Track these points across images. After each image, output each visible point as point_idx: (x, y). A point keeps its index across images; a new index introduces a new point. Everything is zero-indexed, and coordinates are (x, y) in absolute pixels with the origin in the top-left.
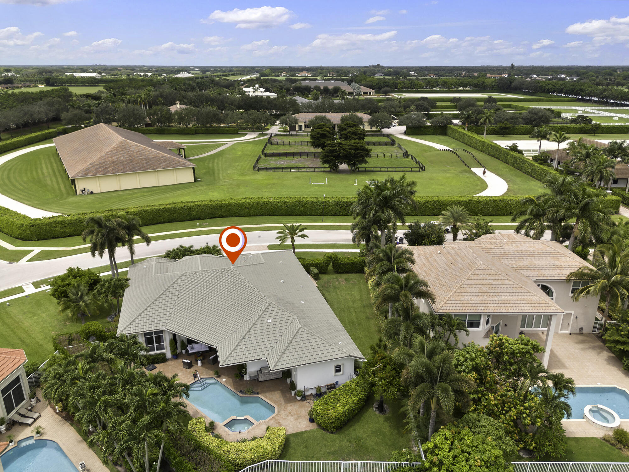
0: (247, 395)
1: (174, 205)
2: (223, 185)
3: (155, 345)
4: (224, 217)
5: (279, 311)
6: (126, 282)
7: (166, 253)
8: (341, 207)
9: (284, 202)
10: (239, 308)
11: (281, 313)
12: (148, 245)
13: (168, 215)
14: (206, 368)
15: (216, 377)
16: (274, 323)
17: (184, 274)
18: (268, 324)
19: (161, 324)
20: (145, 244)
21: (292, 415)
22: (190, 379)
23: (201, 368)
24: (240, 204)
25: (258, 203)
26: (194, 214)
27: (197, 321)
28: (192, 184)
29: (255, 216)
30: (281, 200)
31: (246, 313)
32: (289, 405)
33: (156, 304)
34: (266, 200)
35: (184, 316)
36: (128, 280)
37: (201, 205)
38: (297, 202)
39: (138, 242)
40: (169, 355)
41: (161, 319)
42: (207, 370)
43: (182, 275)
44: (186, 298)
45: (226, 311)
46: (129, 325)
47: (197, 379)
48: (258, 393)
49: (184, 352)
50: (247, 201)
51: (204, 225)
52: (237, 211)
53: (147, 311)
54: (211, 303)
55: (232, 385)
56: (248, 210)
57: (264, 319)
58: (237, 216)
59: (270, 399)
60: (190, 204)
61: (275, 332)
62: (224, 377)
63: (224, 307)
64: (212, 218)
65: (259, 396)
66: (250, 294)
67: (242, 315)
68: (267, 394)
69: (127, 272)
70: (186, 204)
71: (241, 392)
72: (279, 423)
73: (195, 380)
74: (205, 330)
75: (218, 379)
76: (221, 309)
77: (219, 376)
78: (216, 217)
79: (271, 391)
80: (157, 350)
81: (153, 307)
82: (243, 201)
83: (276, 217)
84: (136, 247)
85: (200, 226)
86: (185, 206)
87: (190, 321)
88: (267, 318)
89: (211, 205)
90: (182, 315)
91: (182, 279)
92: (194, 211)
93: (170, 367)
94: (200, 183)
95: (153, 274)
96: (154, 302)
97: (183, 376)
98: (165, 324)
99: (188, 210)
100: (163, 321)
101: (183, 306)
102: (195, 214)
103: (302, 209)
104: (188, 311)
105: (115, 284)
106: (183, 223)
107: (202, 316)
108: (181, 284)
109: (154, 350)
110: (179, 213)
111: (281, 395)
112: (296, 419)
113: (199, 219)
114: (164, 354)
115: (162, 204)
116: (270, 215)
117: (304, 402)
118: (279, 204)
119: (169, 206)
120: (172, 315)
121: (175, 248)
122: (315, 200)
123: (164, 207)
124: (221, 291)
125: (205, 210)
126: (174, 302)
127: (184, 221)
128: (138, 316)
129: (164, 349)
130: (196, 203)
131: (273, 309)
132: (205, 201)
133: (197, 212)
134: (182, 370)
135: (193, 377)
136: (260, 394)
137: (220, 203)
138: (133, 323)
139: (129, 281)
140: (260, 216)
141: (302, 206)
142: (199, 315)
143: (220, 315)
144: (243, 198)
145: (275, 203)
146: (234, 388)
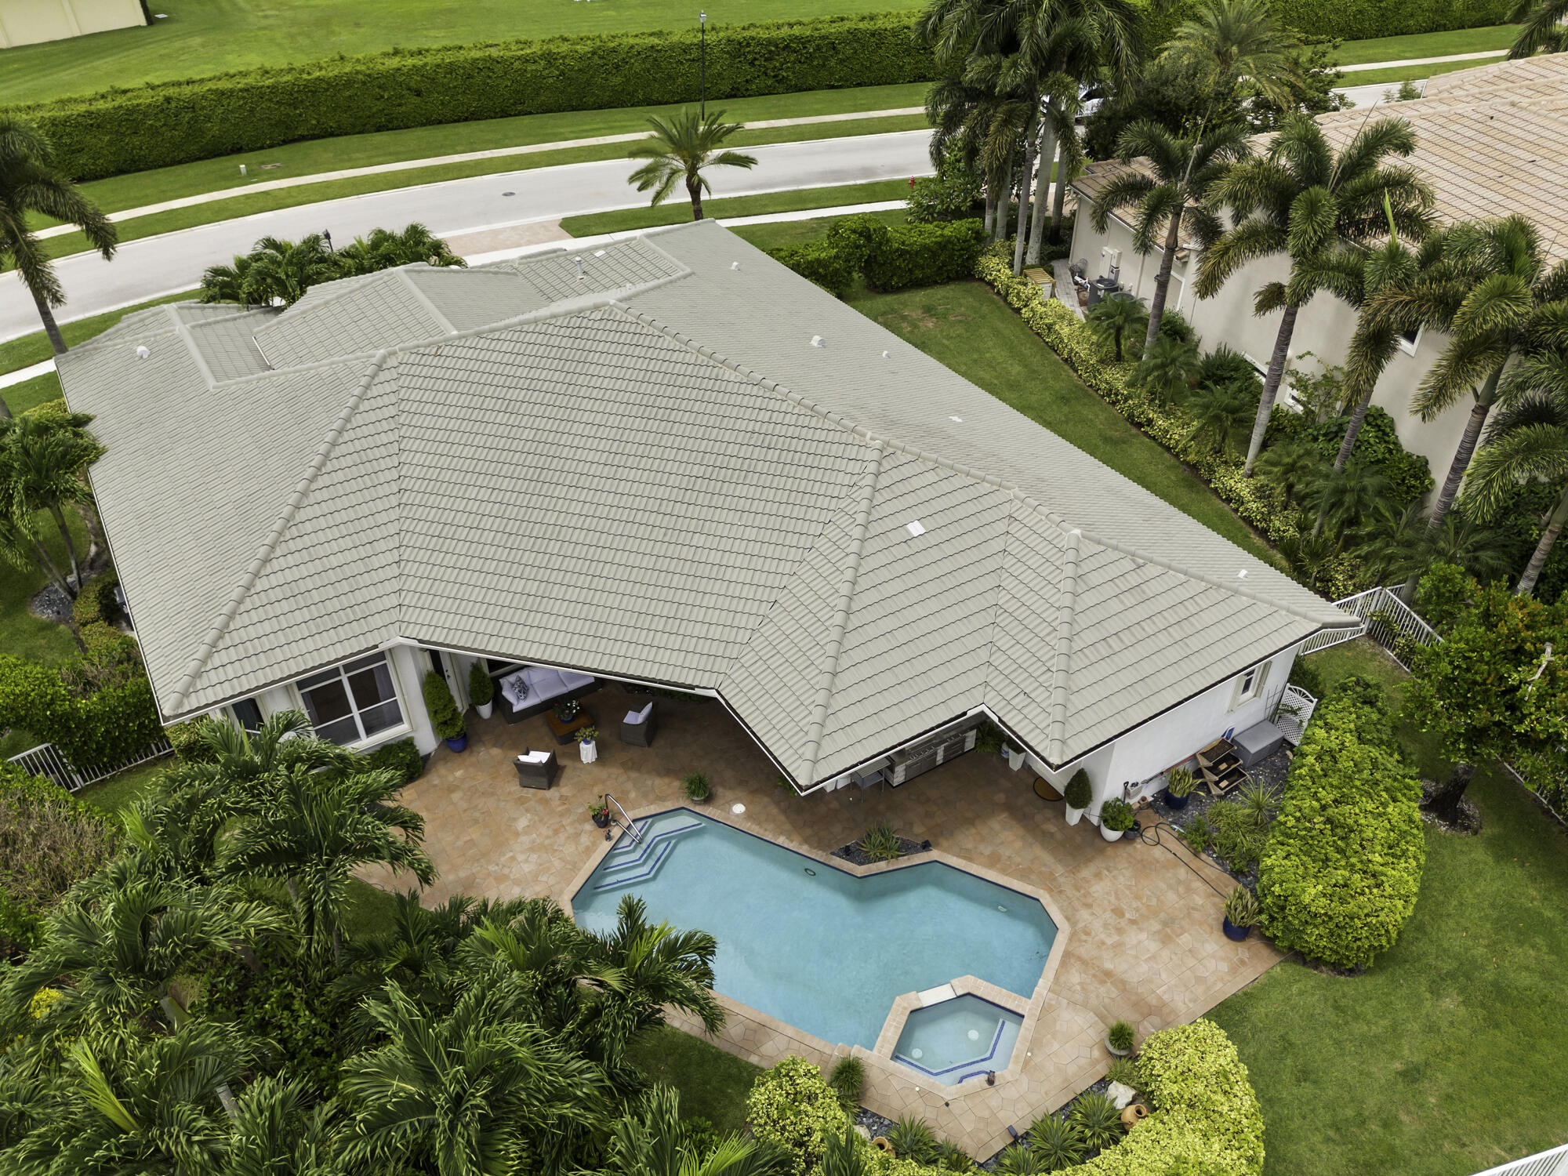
0: (882, 866)
1: (121, 100)
2: (265, 28)
3: (356, 713)
4: (332, 135)
5: (931, 477)
6: (76, 435)
7: (209, 284)
8: (752, 64)
9: (549, 58)
10: (741, 490)
11: (945, 487)
12: (107, 255)
13: (111, 143)
14: (627, 766)
15: (696, 803)
16: (946, 534)
17: (384, 359)
18: (917, 545)
19: (377, 621)
20: (97, 254)
21: (1133, 922)
22: (585, 840)
23: (602, 773)
24: (382, 75)
25: (451, 69)
26: (213, 129)
27: (558, 577)
28: (144, 33)
29: (448, 122)
30: (536, 48)
31: (785, 510)
32: (1086, 873)
33: (309, 527)
34: (476, 54)
35: (476, 564)
36: (80, 422)
37: (232, 91)
38: (594, 53)
39: (66, 247)
40: (427, 741)
41: (366, 594)
42: (634, 775)
43: (380, 367)
44: (446, 475)
45: (680, 509)
46: (209, 656)
47: (616, 832)
48: (926, 846)
49: (485, 710)
50: (410, 62)
51: (268, 172)
52: (380, 105)
53: (275, 565)
54: (584, 481)
55: (788, 826)
56: (417, 100)
57: (889, 523)
58: (379, 129)
59: (993, 861)
60: (187, 90)
61: (962, 576)
62: (729, 794)
63: (661, 492)
64: (285, 142)
65: (935, 854)
66: (764, 416)
67: (775, 522)
68: (967, 838)
69: (51, 380)
70: (171, 92)
71: (847, 853)
72: (1108, 974)
73: (608, 838)
74: (616, 617)
75: (709, 811)
76: (653, 505)
77: (708, 799)
78: (303, 138)
79: (971, 822)
80: (369, 731)
81: (299, 544)
82: (394, 63)
83: (527, 120)
84: (63, 269)
85: (253, 176)
86: (168, 100)
87: (518, 585)
88: (900, 519)
89: (273, 88)
90: (463, 562)
91: (388, 388)
92: (208, 118)
93: (456, 796)
94: (174, 27)
95: (211, 383)
96: (292, 516)
97: (544, 831)
98: (395, 615)
99: (187, 117)
100: (380, 605)
101: (448, 517)
102: (216, 131)
103: (617, 80)
104: (488, 537)
105: (26, 451)
106: (178, 169)
107: (568, 549)
108: (392, 411)
109: (355, 736)
110: (154, 132)
111: (1021, 831)
112: (1166, 940)
113: (237, 150)
114: (407, 744)
115: (69, 100)
116: (505, 114)
117: (1139, 845)
118: (531, 67)
119: (101, 105)
120: (410, 569)
121: (246, 253)
122: (655, 41)
123: (83, 108)
124: (613, 421)
125: (252, 111)
126: (394, 501)
127: (180, 162)
128: (240, 602)
129: (398, 720)
130: (211, 85)
131: (907, 471)
132: (244, 74)
133: (223, 120)
134: (521, 801)
135: (590, 826)
136: (938, 846)
137: (305, 76)
138: (227, 640)
139: (90, 428)
140: (466, 119)
141: (617, 67)
142: (554, 547)
143: (658, 534)
144: (386, 55)
145: (517, 65)
146: (806, 840)
